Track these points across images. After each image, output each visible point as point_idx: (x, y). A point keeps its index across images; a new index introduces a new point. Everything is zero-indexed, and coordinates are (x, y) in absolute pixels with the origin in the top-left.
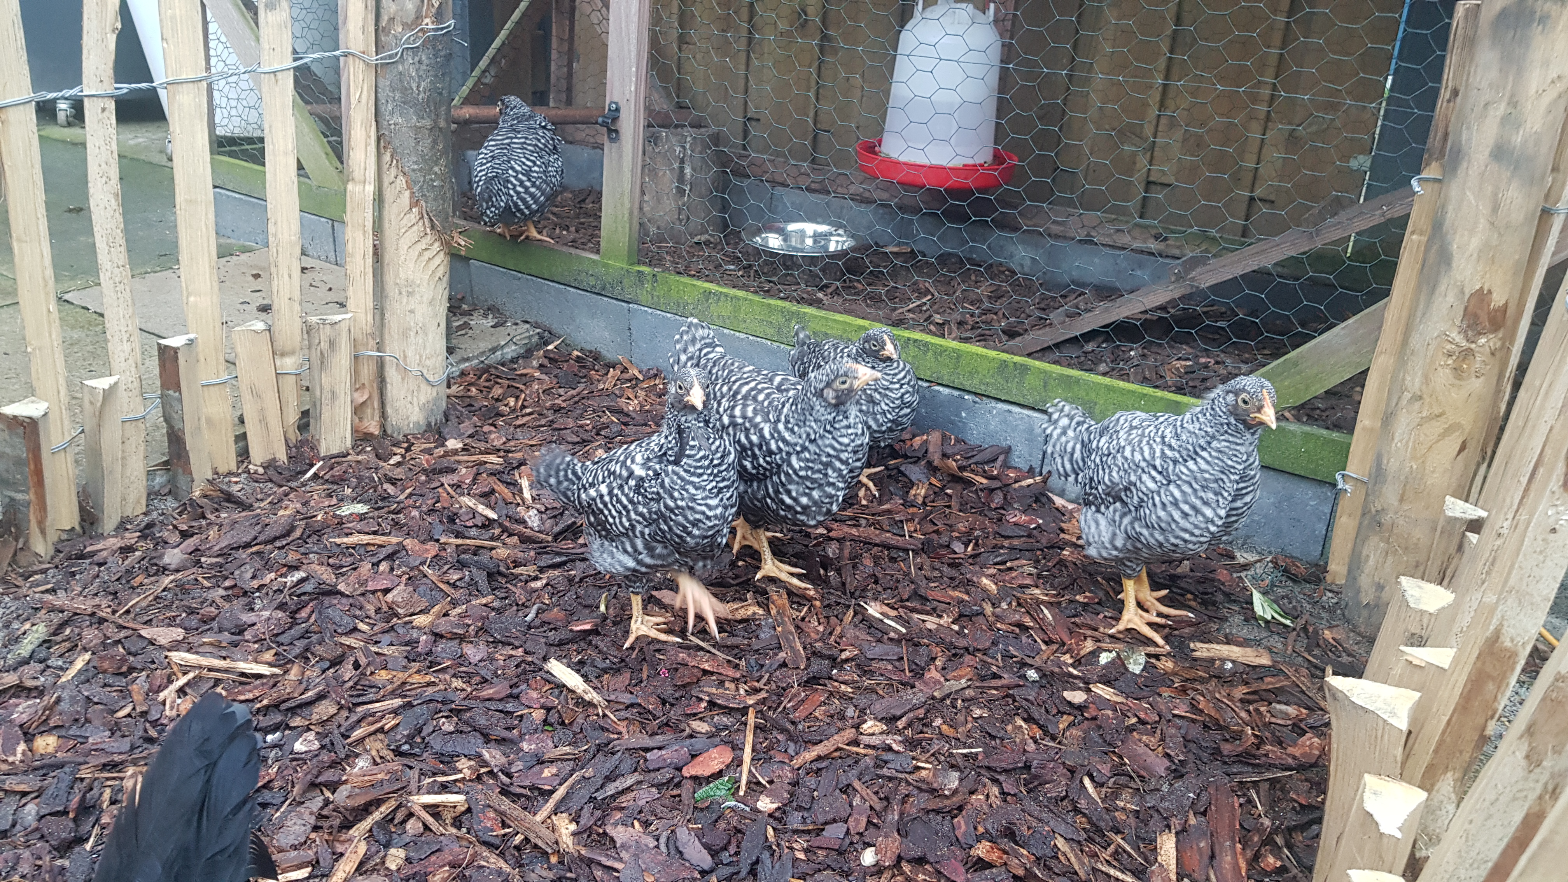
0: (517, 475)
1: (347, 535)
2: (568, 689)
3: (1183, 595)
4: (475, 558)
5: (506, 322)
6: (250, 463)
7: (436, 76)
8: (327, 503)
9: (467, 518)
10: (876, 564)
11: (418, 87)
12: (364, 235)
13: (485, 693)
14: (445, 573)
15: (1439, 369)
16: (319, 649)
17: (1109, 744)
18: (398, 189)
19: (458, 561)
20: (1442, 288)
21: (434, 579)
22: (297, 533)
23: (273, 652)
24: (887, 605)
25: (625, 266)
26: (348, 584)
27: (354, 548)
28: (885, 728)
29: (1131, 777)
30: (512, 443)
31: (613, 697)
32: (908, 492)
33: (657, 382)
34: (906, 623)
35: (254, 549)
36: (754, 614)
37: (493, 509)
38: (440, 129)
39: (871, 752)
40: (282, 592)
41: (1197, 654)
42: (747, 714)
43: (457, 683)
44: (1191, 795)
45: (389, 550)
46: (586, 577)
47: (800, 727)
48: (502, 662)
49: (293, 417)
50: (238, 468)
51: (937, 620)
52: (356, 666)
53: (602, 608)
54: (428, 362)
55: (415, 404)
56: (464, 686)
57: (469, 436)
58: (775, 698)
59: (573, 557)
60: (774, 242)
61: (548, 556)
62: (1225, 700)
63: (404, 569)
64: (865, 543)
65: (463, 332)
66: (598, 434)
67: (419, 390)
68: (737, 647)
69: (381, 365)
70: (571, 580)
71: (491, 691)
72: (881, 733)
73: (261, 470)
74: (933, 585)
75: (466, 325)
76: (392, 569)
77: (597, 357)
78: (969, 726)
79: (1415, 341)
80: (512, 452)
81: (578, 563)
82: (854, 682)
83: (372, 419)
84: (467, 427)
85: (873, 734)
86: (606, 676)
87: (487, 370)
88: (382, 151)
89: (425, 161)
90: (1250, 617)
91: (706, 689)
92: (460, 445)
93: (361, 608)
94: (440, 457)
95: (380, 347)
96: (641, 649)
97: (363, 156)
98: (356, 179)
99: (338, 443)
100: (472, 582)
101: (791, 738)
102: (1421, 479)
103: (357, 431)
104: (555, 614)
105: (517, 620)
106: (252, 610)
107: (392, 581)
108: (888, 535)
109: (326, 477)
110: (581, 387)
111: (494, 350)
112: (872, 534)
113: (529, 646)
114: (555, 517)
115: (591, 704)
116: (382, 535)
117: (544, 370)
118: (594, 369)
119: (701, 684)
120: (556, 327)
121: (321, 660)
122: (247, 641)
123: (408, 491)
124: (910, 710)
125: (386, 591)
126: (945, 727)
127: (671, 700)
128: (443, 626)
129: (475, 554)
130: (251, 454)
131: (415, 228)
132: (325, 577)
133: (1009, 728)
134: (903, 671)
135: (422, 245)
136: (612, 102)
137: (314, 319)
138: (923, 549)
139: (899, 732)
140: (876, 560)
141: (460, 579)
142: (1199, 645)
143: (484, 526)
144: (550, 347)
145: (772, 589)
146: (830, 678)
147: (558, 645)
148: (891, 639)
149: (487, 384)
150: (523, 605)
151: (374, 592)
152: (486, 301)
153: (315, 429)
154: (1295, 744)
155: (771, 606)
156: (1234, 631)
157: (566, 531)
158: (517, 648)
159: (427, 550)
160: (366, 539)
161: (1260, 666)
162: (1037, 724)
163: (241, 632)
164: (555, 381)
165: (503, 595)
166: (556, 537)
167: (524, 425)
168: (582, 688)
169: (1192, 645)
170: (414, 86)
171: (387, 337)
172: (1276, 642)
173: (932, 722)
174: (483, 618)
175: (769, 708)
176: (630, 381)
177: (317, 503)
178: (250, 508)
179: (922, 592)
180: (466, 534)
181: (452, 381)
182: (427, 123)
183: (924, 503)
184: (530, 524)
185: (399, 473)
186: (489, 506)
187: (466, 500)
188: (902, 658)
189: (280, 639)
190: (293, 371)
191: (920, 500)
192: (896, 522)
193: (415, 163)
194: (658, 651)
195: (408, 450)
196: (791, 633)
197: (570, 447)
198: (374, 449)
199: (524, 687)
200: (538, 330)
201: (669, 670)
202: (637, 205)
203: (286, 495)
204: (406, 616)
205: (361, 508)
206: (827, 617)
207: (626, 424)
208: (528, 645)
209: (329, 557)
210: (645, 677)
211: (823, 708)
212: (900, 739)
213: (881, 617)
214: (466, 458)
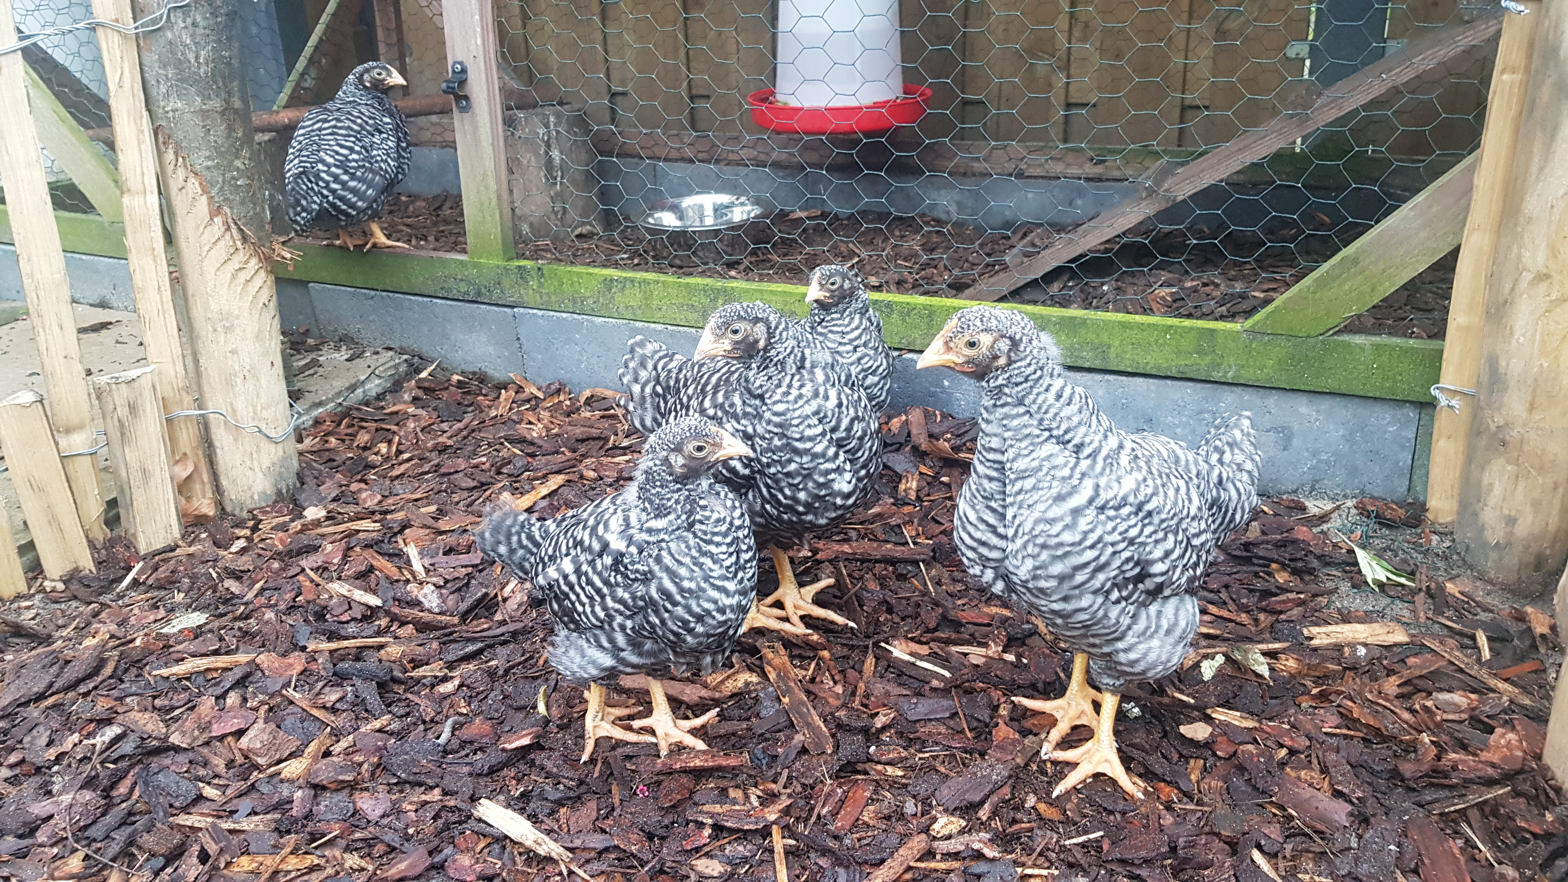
0: (401, 542)
1: (179, 661)
2: (512, 840)
3: (1268, 566)
4: (358, 665)
5: (364, 352)
6: (45, 578)
7: (219, 41)
8: (152, 618)
9: (340, 610)
10: (883, 586)
11: (197, 58)
12: (155, 261)
13: (393, 871)
14: (319, 693)
16: (148, 840)
17: (1264, 792)
18: (191, 195)
19: (335, 674)
21: (304, 704)
22: (108, 670)
23: (81, 855)
24: (912, 639)
25: (501, 263)
26: (184, 734)
27: (186, 679)
28: (964, 824)
29: (1306, 835)
30: (390, 501)
31: (577, 843)
32: (896, 488)
33: (562, 398)
34: (944, 661)
35: (50, 701)
36: (747, 684)
37: (374, 592)
38: (236, 111)
39: (956, 864)
40: (90, 759)
41: (1315, 642)
42: (770, 835)
43: (353, 860)
44: (1392, 847)
45: (238, 673)
46: (512, 667)
47: (847, 841)
48: (412, 815)
49: (95, 509)
50: (29, 588)
51: (982, 651)
52: (204, 857)
53: (541, 708)
54: (265, 414)
55: (257, 469)
56: (363, 864)
57: (334, 500)
58: (802, 803)
59: (490, 642)
60: (668, 220)
61: (456, 645)
62: (1380, 701)
63: (261, 697)
64: (863, 561)
65: (311, 371)
66: (499, 473)
67: (259, 450)
68: (734, 734)
69: (204, 425)
70: (492, 674)
71: (402, 866)
72: (962, 832)
73: (60, 586)
74: (960, 602)
75: (315, 363)
76: (245, 700)
77: (482, 378)
79: (1532, 205)
80: (391, 512)
81: (499, 649)
82: (902, 760)
83: (204, 496)
84: (330, 489)
85: (949, 837)
86: (563, 811)
87: (347, 413)
88: (163, 148)
89: (221, 154)
90: (1359, 583)
91: (706, 808)
92: (323, 513)
93: (206, 764)
94: (297, 533)
95: (200, 403)
96: (605, 762)
97: (137, 158)
98: (133, 189)
99: (162, 534)
100: (359, 703)
101: (838, 861)
102: (1555, 379)
103: (184, 515)
104: (478, 727)
105: (427, 745)
106: (49, 793)
107: (245, 717)
108: (889, 546)
109: (150, 581)
110: (468, 417)
111: (352, 388)
112: (865, 547)
113: (449, 782)
114: (459, 590)
115: (549, 859)
116: (227, 653)
117: (421, 403)
118: (481, 394)
119: (696, 798)
120: (427, 350)
121: (153, 855)
122: (40, 846)
123: (258, 586)
124: (992, 792)
125: (240, 733)
126: (1042, 807)
127: (661, 832)
128: (325, 772)
129: (358, 659)
130: (45, 566)
131: (222, 243)
132: (150, 727)
134: (962, 732)
135: (235, 264)
136: (455, 63)
137: (102, 379)
138: (934, 558)
139: (984, 826)
140: (882, 581)
141: (341, 699)
142: (1315, 630)
143: (365, 618)
144: (424, 375)
145: (761, 643)
146: (869, 760)
147: (486, 775)
148: (934, 690)
149: (349, 431)
150: (432, 721)
151: (222, 738)
152: (336, 330)
153: (129, 521)
154: (1486, 747)
155: (768, 668)
156: (1346, 603)
157: (476, 606)
158: (432, 788)
159: (291, 665)
160: (203, 663)
161: (1396, 645)
162: (1165, 781)
163: (32, 832)
164: (434, 415)
165: (402, 711)
166: (464, 617)
167: (403, 474)
168: (532, 837)
169: (1306, 632)
170: (191, 57)
171: (206, 389)
172: (1401, 609)
173: (1023, 801)
174: (379, 749)
175: (797, 819)
176: (528, 401)
177: (139, 619)
178: (47, 640)
179: (952, 614)
180: (343, 633)
181: (304, 433)
182: (217, 104)
183: (918, 498)
184: (427, 605)
185: (245, 563)
186: (369, 590)
187: (339, 588)
188: (956, 714)
189: (92, 832)
190: (87, 451)
191: (913, 495)
192: (892, 528)
193: (208, 158)
194: (628, 757)
195: (255, 529)
196: (803, 703)
197: (466, 494)
198: (211, 535)
199: (448, 850)
200: (405, 357)
201: (648, 786)
202: (505, 186)
203: (96, 615)
204: (270, 766)
205: (197, 619)
206: (842, 672)
207: (532, 455)
208: (447, 778)
209: (155, 698)
210: (617, 802)
211: (872, 808)
212: (988, 836)
213: (912, 659)
214: (331, 529)
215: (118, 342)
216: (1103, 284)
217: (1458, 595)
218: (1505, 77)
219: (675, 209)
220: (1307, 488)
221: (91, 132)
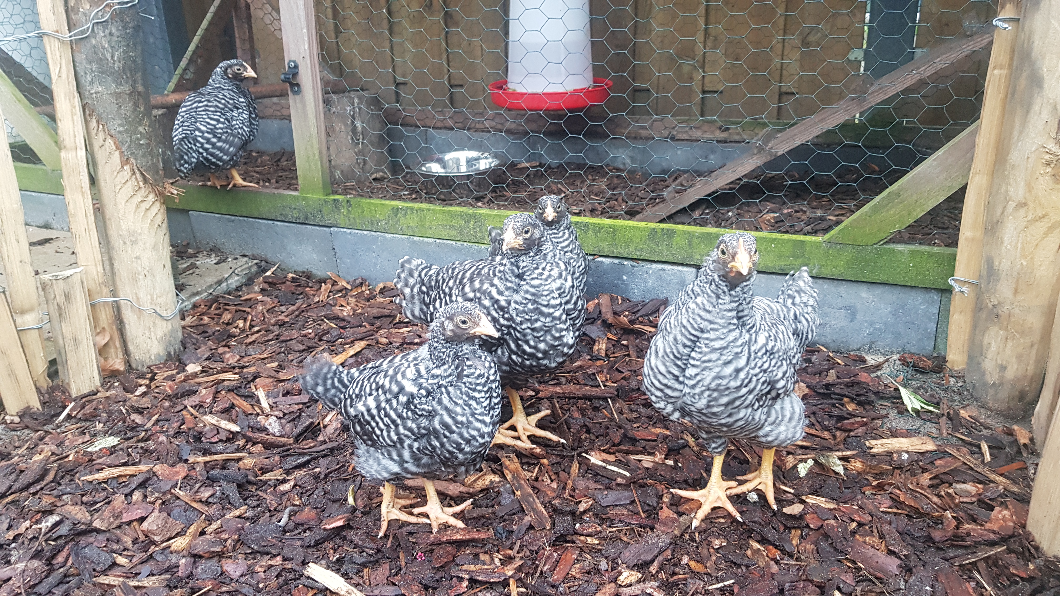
0: (253, 387)
1: (99, 470)
2: (331, 591)
3: (841, 400)
4: (224, 472)
5: (227, 258)
6: (6, 414)
7: (128, 46)
8: (80, 441)
9: (211, 435)
10: (583, 415)
11: (112, 57)
12: (83, 196)
14: (197, 492)
15: (1040, 177)
16: (78, 594)
17: (841, 552)
18: (108, 150)
19: (208, 478)
20: (1036, 108)
21: (187, 499)
22: (50, 477)
24: (604, 451)
25: (322, 197)
26: (103, 520)
27: (105, 482)
28: (640, 576)
29: (870, 580)
30: (246, 359)
31: (376, 592)
32: (591, 349)
33: (363, 289)
34: (626, 465)
35: (10, 498)
36: (492, 482)
37: (235, 422)
38: (139, 93)
40: (37, 538)
41: (874, 451)
42: (508, 585)
44: (928, 588)
45: (140, 478)
46: (331, 472)
47: (561, 589)
48: (262, 574)
49: (41, 367)
51: (651, 458)
53: (351, 500)
54: (159, 300)
55: (153, 338)
57: (206, 359)
58: (530, 563)
59: (315, 455)
60: (435, 168)
61: (292, 458)
62: (918, 490)
63: (157, 494)
64: (570, 398)
65: (191, 271)
66: (320, 340)
67: (155, 325)
68: (483, 517)
69: (117, 309)
70: (316, 478)
72: (639, 581)
73: (17, 419)
74: (635, 425)
75: (193, 266)
76: (145, 497)
77: (309, 276)
78: (714, 558)
79: (1015, 157)
80: (246, 367)
81: (321, 460)
82: (598, 533)
83: (117, 357)
84: (204, 352)
85: (630, 585)
86: (366, 570)
87: (215, 300)
88: (89, 118)
89: (128, 122)
90: (902, 410)
91: (464, 567)
92: (199, 368)
93: (118, 541)
94: (181, 382)
95: (114, 293)
96: (395, 537)
97: (71, 125)
98: (68, 146)
99: (88, 383)
100: (225, 498)
102: (1031, 273)
103: (104, 370)
104: (307, 514)
105: (272, 526)
106: (8, 563)
107: (145, 509)
108: (587, 388)
109: (79, 416)
110: (299, 302)
111: (219, 283)
112: (571, 389)
113: (287, 552)
114: (293, 420)
116: (133, 464)
117: (266, 293)
118: (308, 286)
119: (458, 560)
120: (270, 256)
123: (154, 418)
124: (659, 554)
125: (142, 520)
126: (692, 564)
128: (201, 546)
129: (224, 468)
130: (6, 406)
131: (129, 183)
132: (79, 516)
133: (749, 552)
134: (638, 513)
135: (138, 198)
136: (290, 61)
137: (46, 277)
138: (618, 395)
139: (654, 577)
140: (583, 411)
141: (212, 496)
142: (873, 442)
143: (228, 440)
144: (268, 273)
145: (501, 454)
146: (576, 533)
147: (313, 547)
148: (619, 485)
149: (217, 312)
150: (275, 510)
151: (129, 523)
152: (208, 243)
153: (65, 375)
154: (989, 520)
155: (506, 472)
156: (894, 424)
157: (305, 431)
158: (275, 556)
159: (177, 472)
160: (116, 472)
161: (927, 452)
162: (774, 545)
164: (276, 301)
165: (255, 504)
166: (297, 439)
167: (254, 341)
168: (345, 589)
169: (867, 443)
170: (109, 56)
171: (118, 283)
172: (930, 428)
173: (680, 560)
174: (239, 530)
175: (527, 574)
176: (340, 291)
177: (72, 442)
178: (7, 456)
179: (630, 434)
180: (213, 450)
181: (186, 314)
182: (126, 88)
183: (607, 355)
184: (271, 430)
185: (145, 402)
186: (231, 420)
187: (210, 419)
188: (634, 501)
189: (39, 589)
190: (35, 326)
191: (603, 354)
192: (589, 376)
193: (120, 125)
194: (411, 533)
195: (152, 379)
196: (530, 495)
197: (298, 354)
198: (122, 384)
200: (256, 261)
201: (424, 553)
202: (324, 145)
203: (42, 439)
204: (163, 542)
205: (112, 441)
206: (557, 473)
207: (344, 328)
208: (286, 549)
209: (83, 495)
210: (403, 564)
211: (577, 566)
212: (657, 584)
213: (604, 464)
214: (205, 379)
215: (57, 252)
216: (728, 212)
217: (968, 418)
218: (996, 72)
219: (440, 161)
220: (867, 348)
221: (38, 109)
